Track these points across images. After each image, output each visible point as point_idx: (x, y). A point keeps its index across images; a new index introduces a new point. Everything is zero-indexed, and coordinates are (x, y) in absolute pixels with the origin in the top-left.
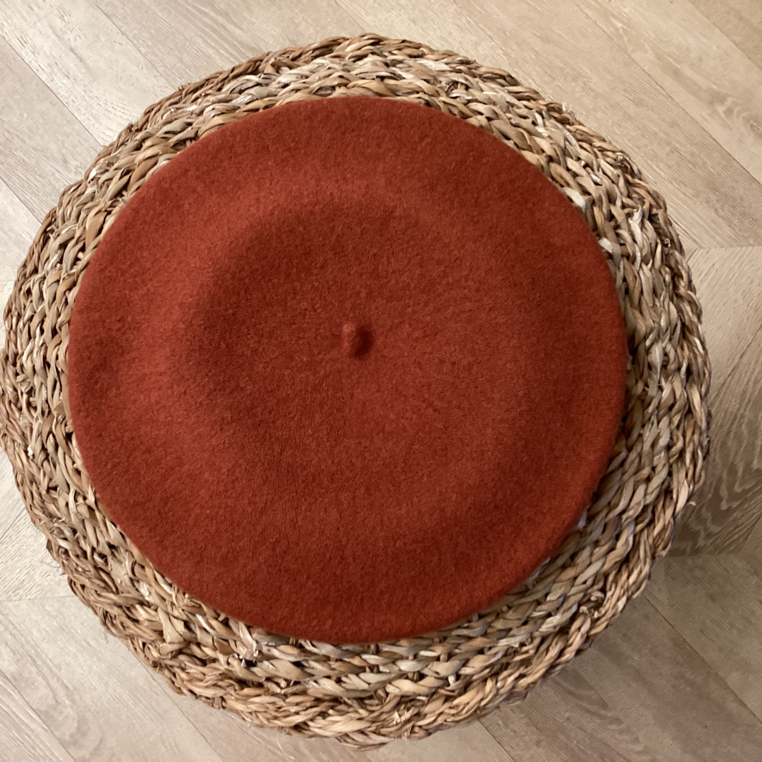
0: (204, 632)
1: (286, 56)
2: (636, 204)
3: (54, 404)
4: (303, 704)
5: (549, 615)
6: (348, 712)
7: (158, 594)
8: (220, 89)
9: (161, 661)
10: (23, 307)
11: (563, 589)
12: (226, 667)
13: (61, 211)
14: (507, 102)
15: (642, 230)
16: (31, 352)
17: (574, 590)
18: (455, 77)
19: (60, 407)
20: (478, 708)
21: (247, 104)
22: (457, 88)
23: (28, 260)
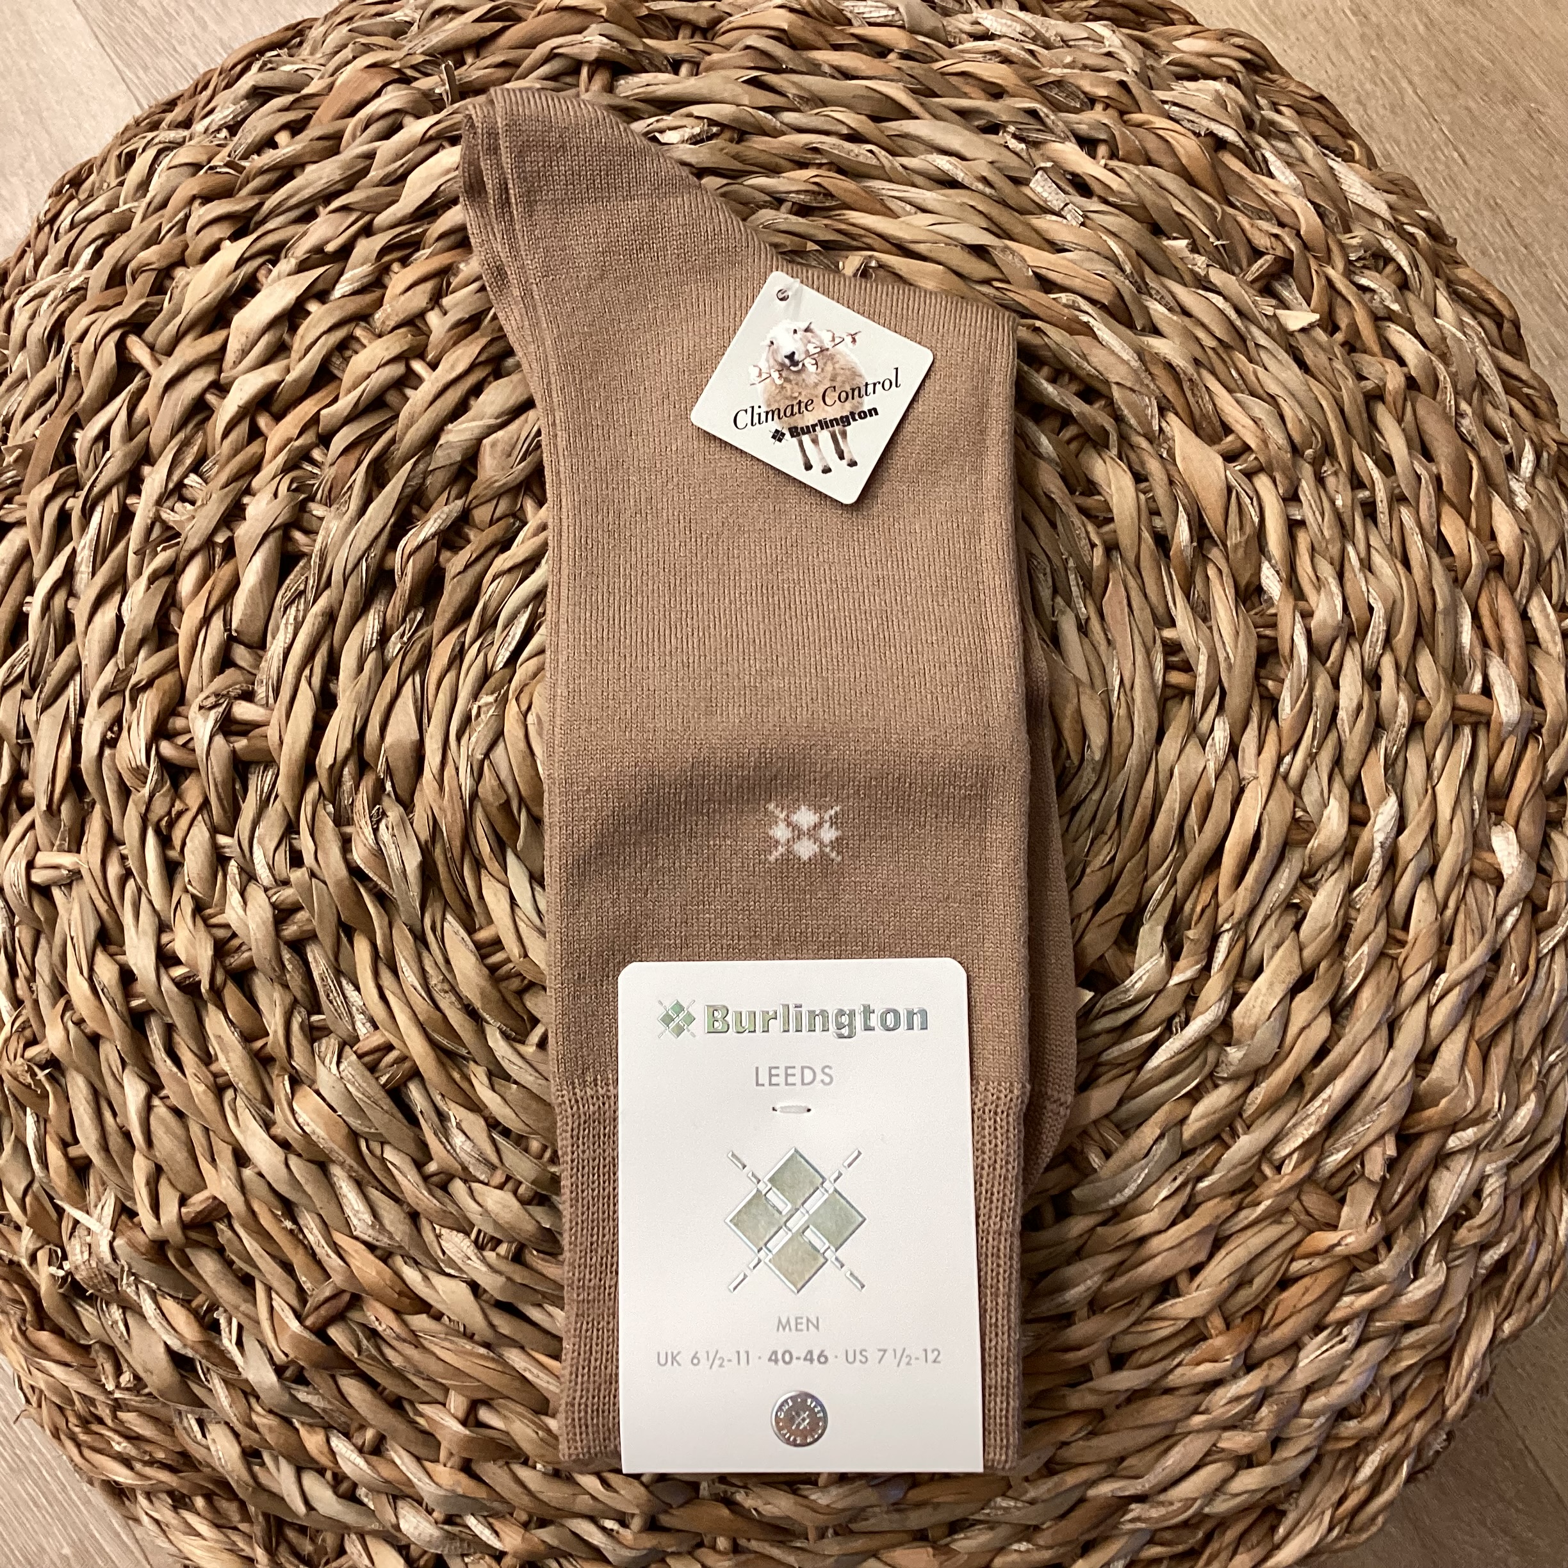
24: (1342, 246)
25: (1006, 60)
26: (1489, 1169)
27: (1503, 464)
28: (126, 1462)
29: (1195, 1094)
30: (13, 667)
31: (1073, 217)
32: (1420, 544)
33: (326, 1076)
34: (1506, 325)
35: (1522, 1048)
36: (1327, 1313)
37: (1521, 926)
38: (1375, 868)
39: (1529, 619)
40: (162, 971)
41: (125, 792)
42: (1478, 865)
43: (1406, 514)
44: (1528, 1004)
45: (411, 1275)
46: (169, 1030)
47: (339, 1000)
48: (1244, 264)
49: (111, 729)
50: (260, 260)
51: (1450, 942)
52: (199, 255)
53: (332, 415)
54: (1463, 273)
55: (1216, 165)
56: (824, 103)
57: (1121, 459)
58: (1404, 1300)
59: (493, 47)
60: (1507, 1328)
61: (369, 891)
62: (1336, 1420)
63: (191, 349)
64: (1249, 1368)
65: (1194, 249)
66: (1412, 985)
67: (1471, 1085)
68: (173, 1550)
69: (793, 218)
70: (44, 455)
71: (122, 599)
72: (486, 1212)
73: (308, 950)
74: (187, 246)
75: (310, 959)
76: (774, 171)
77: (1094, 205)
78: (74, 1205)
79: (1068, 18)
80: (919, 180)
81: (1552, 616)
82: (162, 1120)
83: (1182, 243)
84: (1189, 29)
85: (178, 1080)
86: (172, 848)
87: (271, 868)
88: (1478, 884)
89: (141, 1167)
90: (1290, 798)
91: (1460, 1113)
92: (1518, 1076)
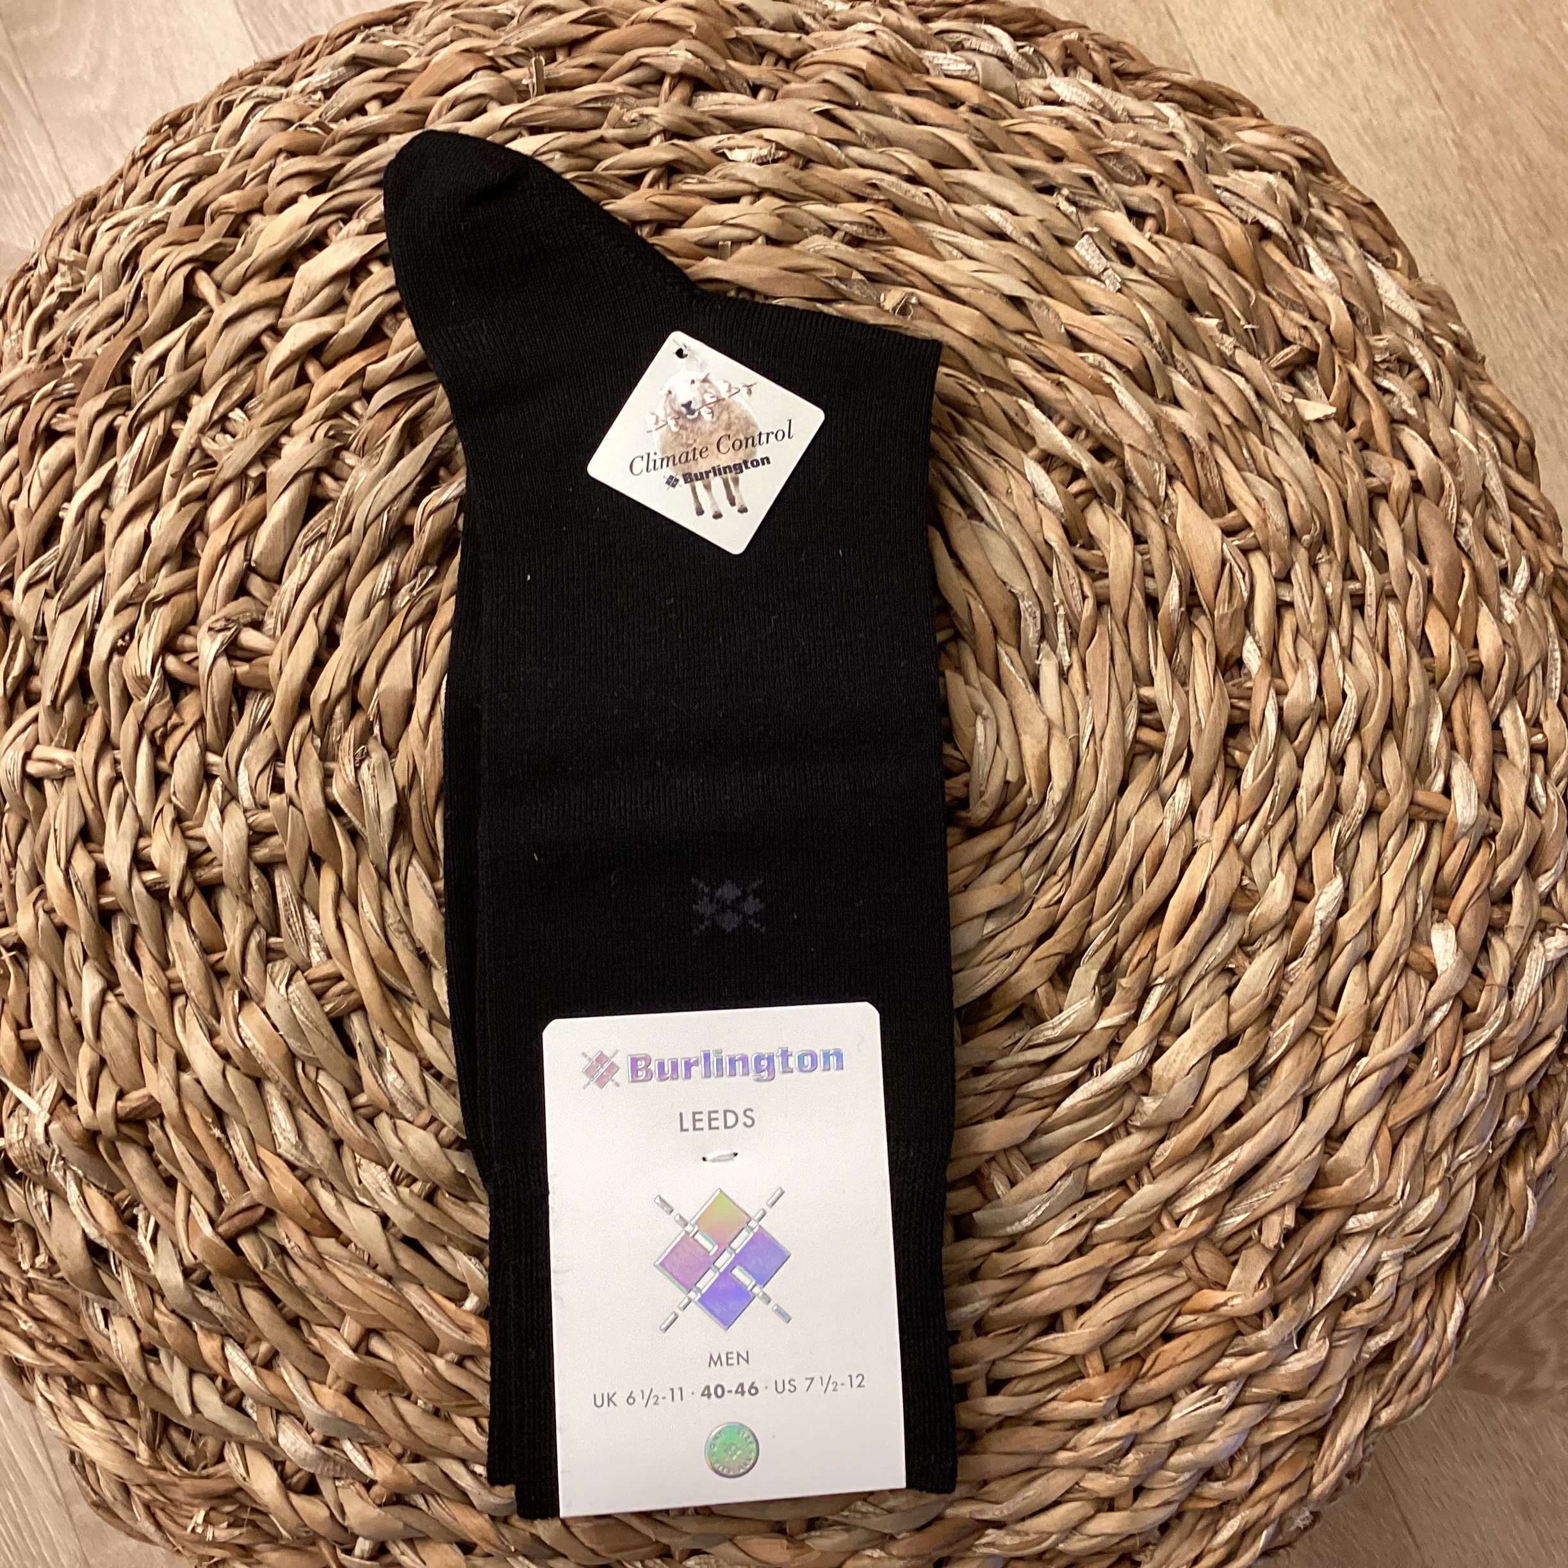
24: (1369, 348)
25: (1071, 127)
26: (1385, 1256)
27: (1496, 577)
28: (30, 1341)
29: (1108, 1138)
30: (41, 566)
31: (1111, 281)
32: (1402, 641)
33: (273, 995)
34: (1521, 445)
35: (1433, 1143)
36: (1206, 1371)
37: (1449, 1023)
38: (1313, 945)
39: (1500, 729)
40: (135, 873)
41: (127, 699)
42: (1413, 957)
43: (1393, 610)
44: (1446, 1099)
45: (326, 1199)
46: (134, 930)
47: (298, 926)
48: (1272, 350)
49: (123, 638)
50: (333, 218)
51: (1376, 1028)
52: (277, 205)
53: (377, 372)
54: (1486, 390)
55: (1257, 254)
56: (890, 143)
57: (1124, 518)
58: (1282, 1370)
59: (584, 49)
60: (1385, 1416)
61: (343, 825)
62: (1202, 1480)
63: (255, 292)
64: (1122, 1414)
65: (1224, 329)
66: (1332, 1064)
67: (1377, 1168)
68: (61, 1433)
69: (844, 247)
70: (102, 372)
71: (154, 518)
72: (405, 1148)
73: (277, 874)
74: (267, 195)
75: (277, 883)
76: (832, 200)
77: (1133, 274)
78: (18, 1084)
79: (1139, 96)
80: (968, 227)
81: (1523, 729)
82: (113, 1015)
83: (1213, 322)
84: (1254, 122)
85: (134, 980)
86: (164, 758)
87: (253, 791)
88: (1412, 975)
89: (86, 1056)
90: (1240, 866)
91: (1362, 1195)
92: (1426, 1170)
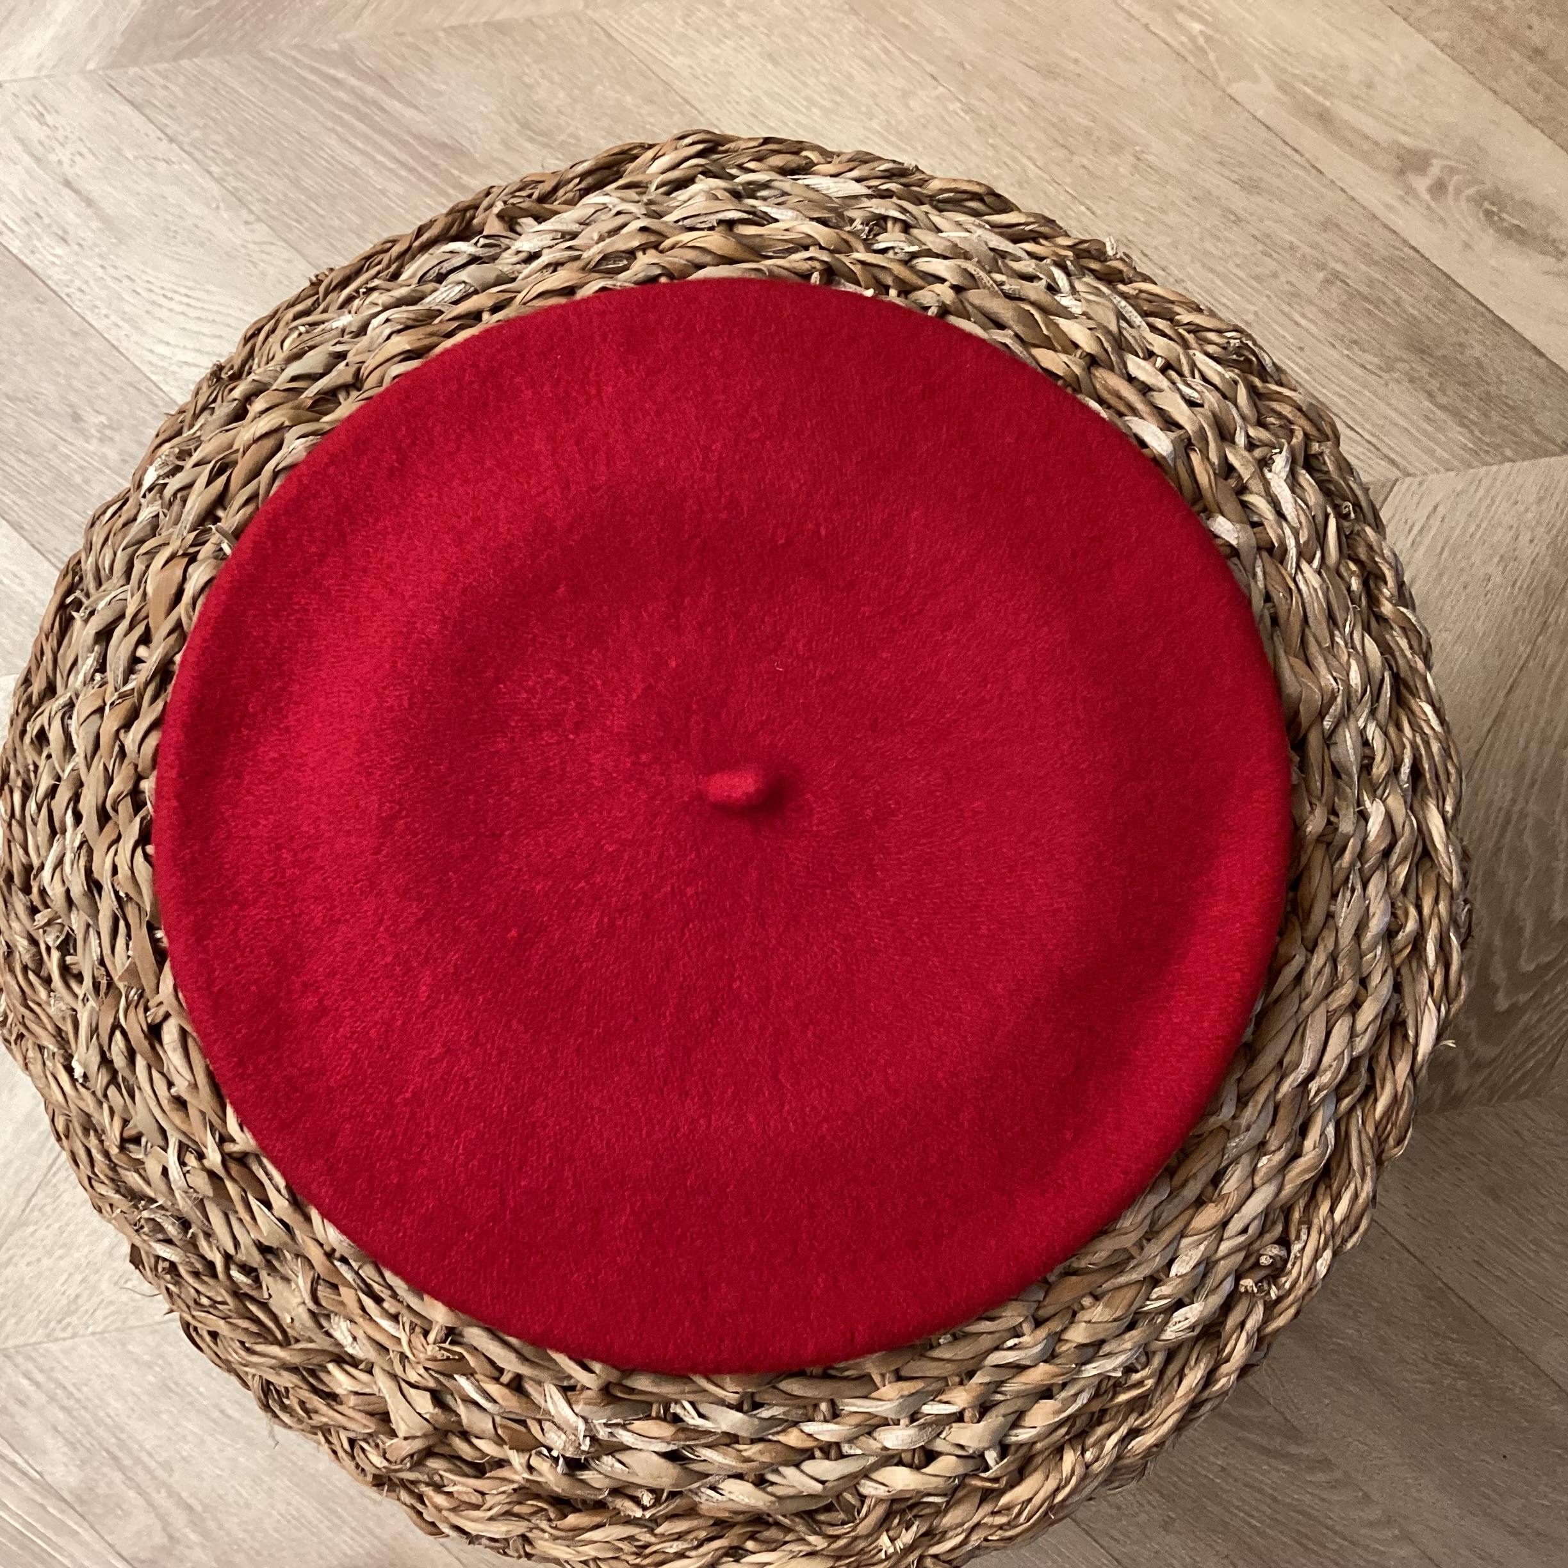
0: (474, 1409)
1: (524, 193)
2: (1277, 437)
3: (119, 965)
4: (691, 1536)
5: (1179, 1304)
6: (786, 1543)
7: (369, 1338)
8: (395, 276)
9: (392, 1475)
10: (31, 767)
11: (1202, 1247)
12: (527, 1475)
13: (91, 559)
14: (992, 250)
15: (1293, 492)
16: (60, 863)
17: (1225, 1247)
18: (879, 207)
19: (132, 972)
20: (1051, 1508)
21: (456, 302)
22: (885, 231)
23: (34, 668)
